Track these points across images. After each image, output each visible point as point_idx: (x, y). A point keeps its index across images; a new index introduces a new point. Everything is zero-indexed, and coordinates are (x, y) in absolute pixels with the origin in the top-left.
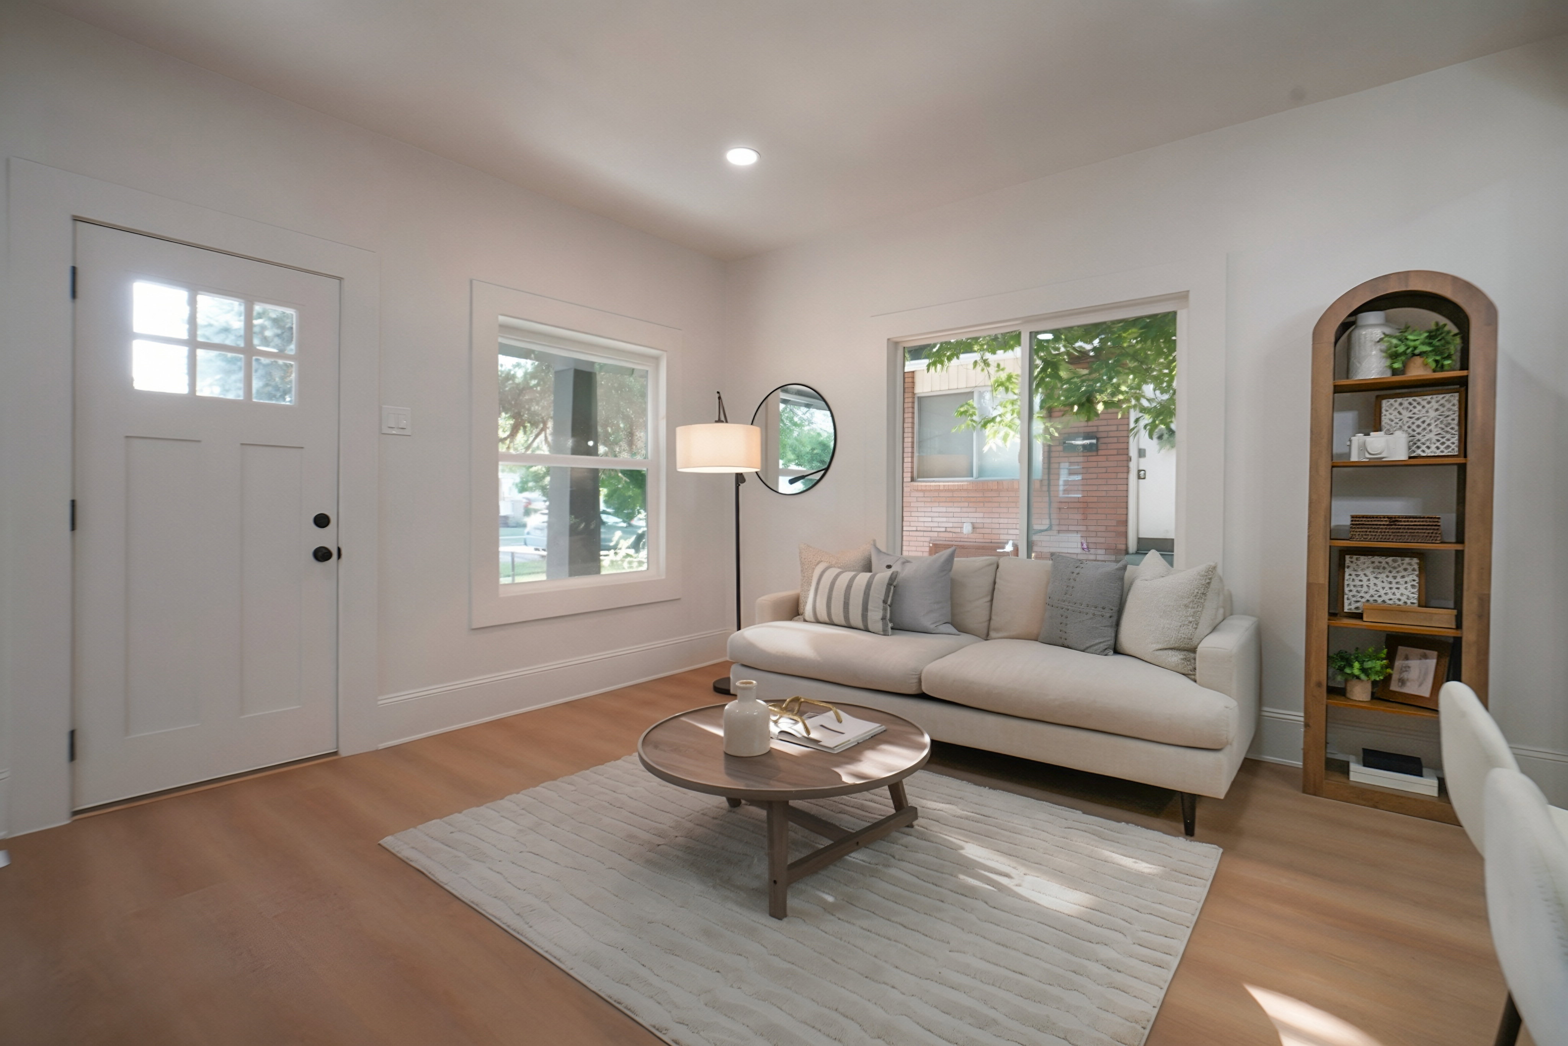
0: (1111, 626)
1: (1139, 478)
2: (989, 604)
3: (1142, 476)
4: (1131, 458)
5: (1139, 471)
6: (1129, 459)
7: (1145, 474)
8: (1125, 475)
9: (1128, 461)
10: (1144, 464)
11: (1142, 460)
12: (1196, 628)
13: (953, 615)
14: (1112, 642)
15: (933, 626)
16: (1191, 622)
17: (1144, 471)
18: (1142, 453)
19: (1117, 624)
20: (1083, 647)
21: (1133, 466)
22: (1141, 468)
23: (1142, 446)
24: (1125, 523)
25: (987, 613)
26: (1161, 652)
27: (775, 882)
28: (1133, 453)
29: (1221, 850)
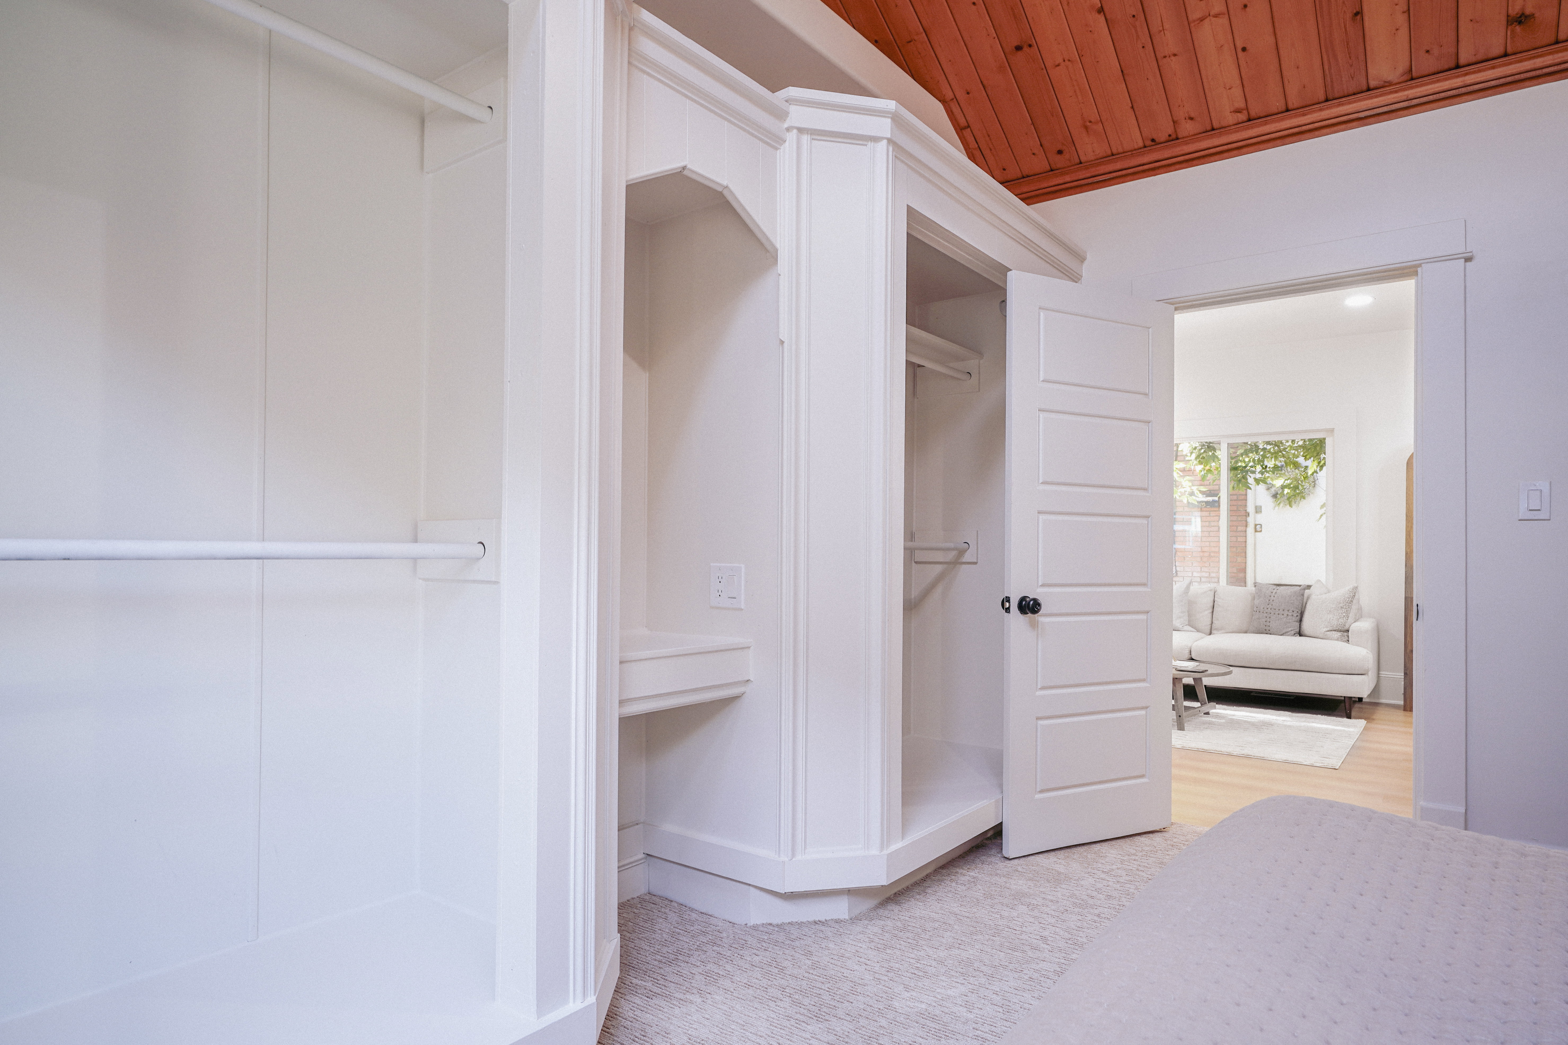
0: (1297, 621)
1: (1256, 531)
2: (1211, 614)
3: (1258, 529)
4: (1249, 514)
5: (1256, 525)
6: (1247, 514)
7: (1261, 527)
8: (1243, 528)
9: (1246, 516)
10: (1260, 519)
11: (1259, 516)
12: (1347, 620)
13: (1189, 621)
14: (1298, 630)
15: (1181, 626)
16: (1344, 616)
17: (1261, 525)
18: (1258, 510)
19: (1301, 621)
20: (1280, 634)
21: (1251, 520)
22: (1257, 523)
23: (1258, 504)
24: (1244, 570)
25: (1210, 619)
26: (1328, 633)
27: (1180, 716)
28: (1251, 509)
29: (1366, 722)
